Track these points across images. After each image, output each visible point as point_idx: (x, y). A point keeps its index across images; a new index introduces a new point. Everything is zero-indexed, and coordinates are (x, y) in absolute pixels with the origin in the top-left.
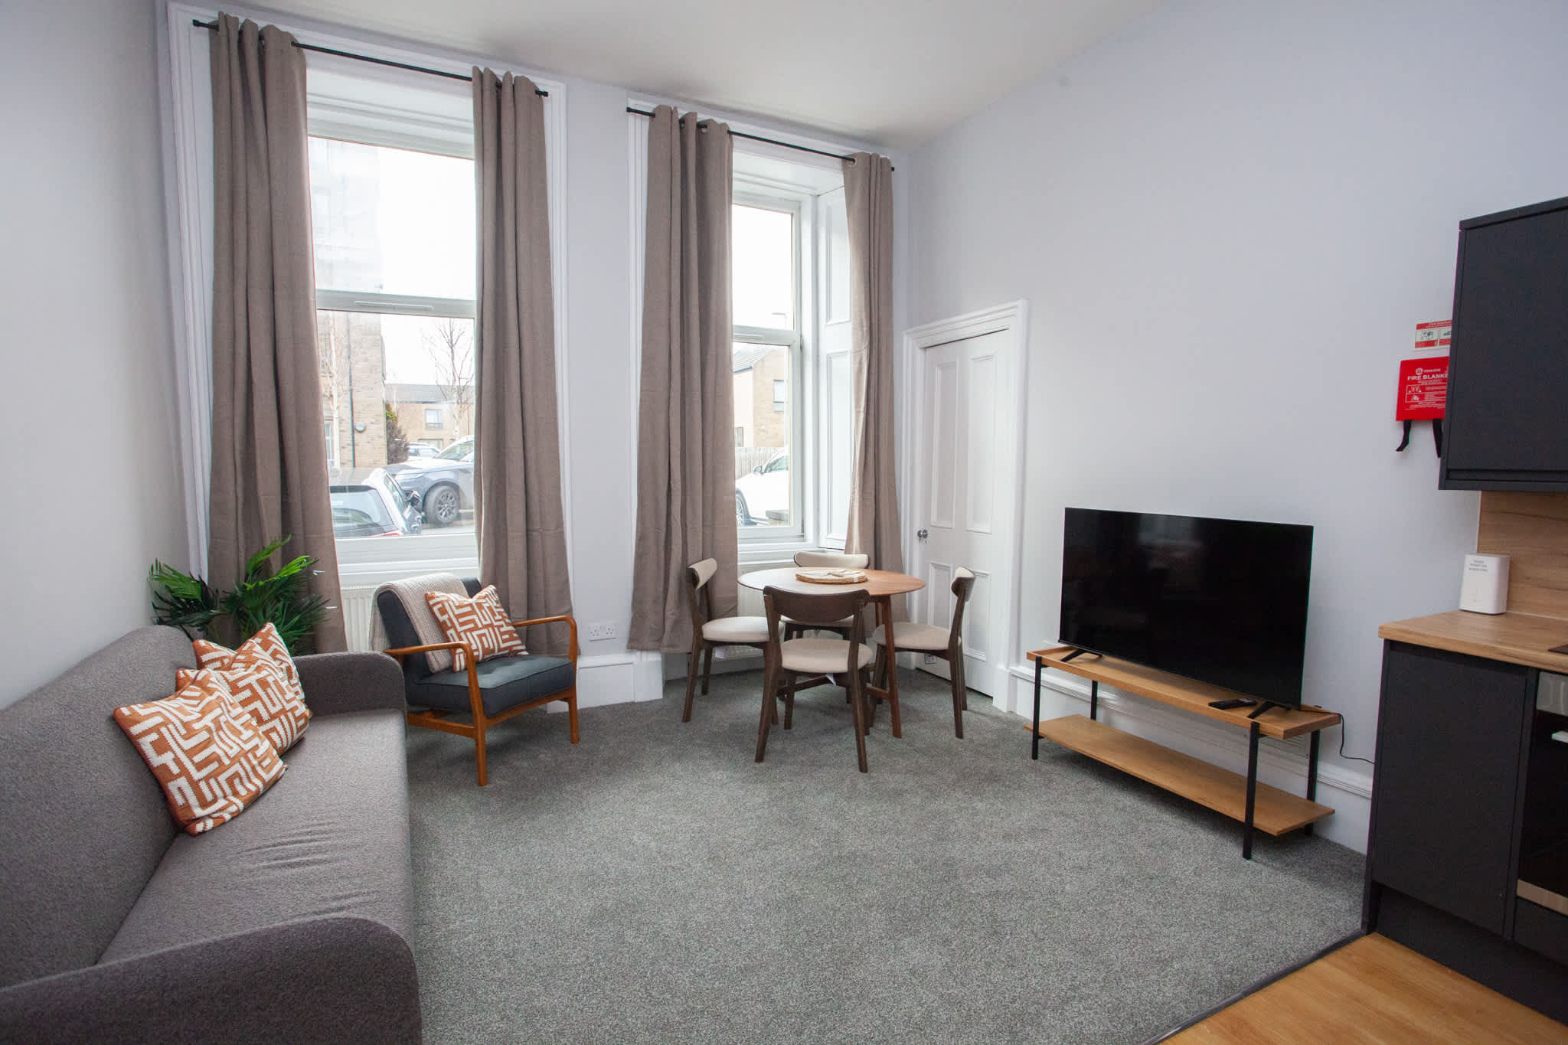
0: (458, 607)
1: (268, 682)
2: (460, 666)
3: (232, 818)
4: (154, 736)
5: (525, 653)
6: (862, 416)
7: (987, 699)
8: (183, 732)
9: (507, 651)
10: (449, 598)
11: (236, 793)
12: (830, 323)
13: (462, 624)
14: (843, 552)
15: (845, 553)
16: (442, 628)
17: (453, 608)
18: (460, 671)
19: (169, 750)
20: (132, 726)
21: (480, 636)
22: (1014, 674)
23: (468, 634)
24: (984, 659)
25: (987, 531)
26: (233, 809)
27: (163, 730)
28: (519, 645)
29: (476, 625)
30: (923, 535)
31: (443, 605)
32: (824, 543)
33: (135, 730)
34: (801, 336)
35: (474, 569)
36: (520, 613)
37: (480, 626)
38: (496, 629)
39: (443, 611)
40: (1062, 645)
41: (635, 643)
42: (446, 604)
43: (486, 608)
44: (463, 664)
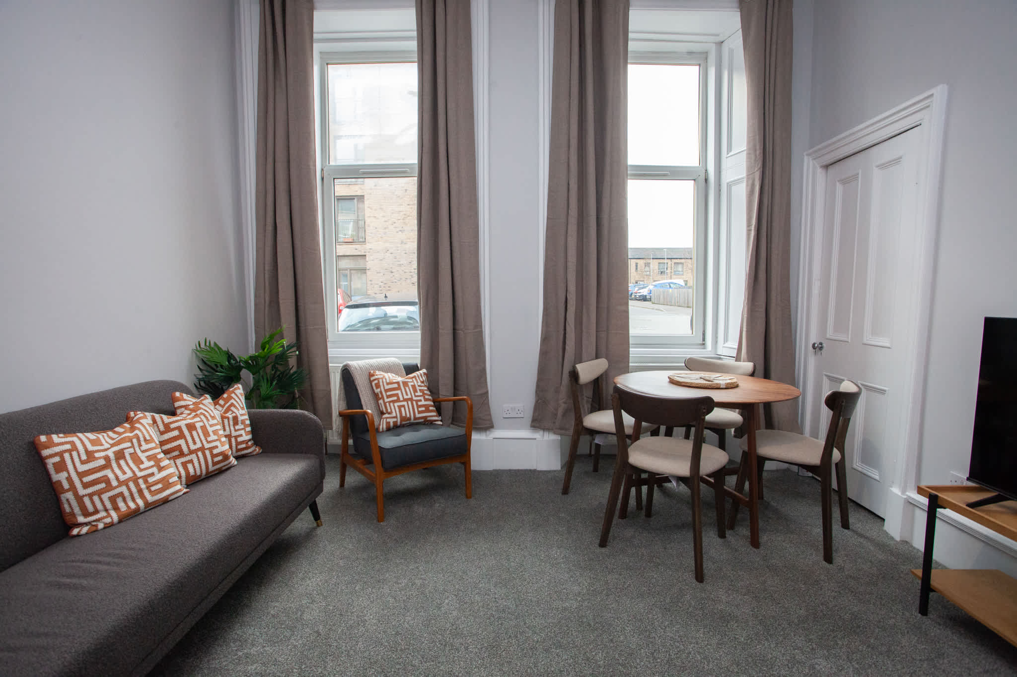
0: (388, 384)
1: (195, 426)
2: (383, 429)
3: (105, 528)
4: (57, 459)
5: (440, 423)
6: (753, 233)
7: (879, 520)
8: (84, 457)
9: (423, 420)
10: (384, 376)
11: (116, 508)
12: (731, 154)
13: (388, 397)
14: (734, 359)
15: (736, 361)
16: (376, 397)
17: (385, 384)
18: (383, 431)
19: (65, 471)
20: (43, 449)
21: (400, 407)
22: (910, 501)
23: (392, 404)
24: (877, 477)
25: (888, 345)
26: (108, 520)
27: (67, 456)
28: (434, 416)
29: (398, 398)
30: (818, 348)
31: (379, 381)
32: (721, 351)
33: (45, 453)
34: (706, 170)
35: (414, 355)
36: (445, 392)
37: (401, 399)
38: (414, 403)
39: (378, 386)
40: (971, 484)
41: (537, 423)
42: (381, 381)
43: (410, 386)
44: (385, 426)
